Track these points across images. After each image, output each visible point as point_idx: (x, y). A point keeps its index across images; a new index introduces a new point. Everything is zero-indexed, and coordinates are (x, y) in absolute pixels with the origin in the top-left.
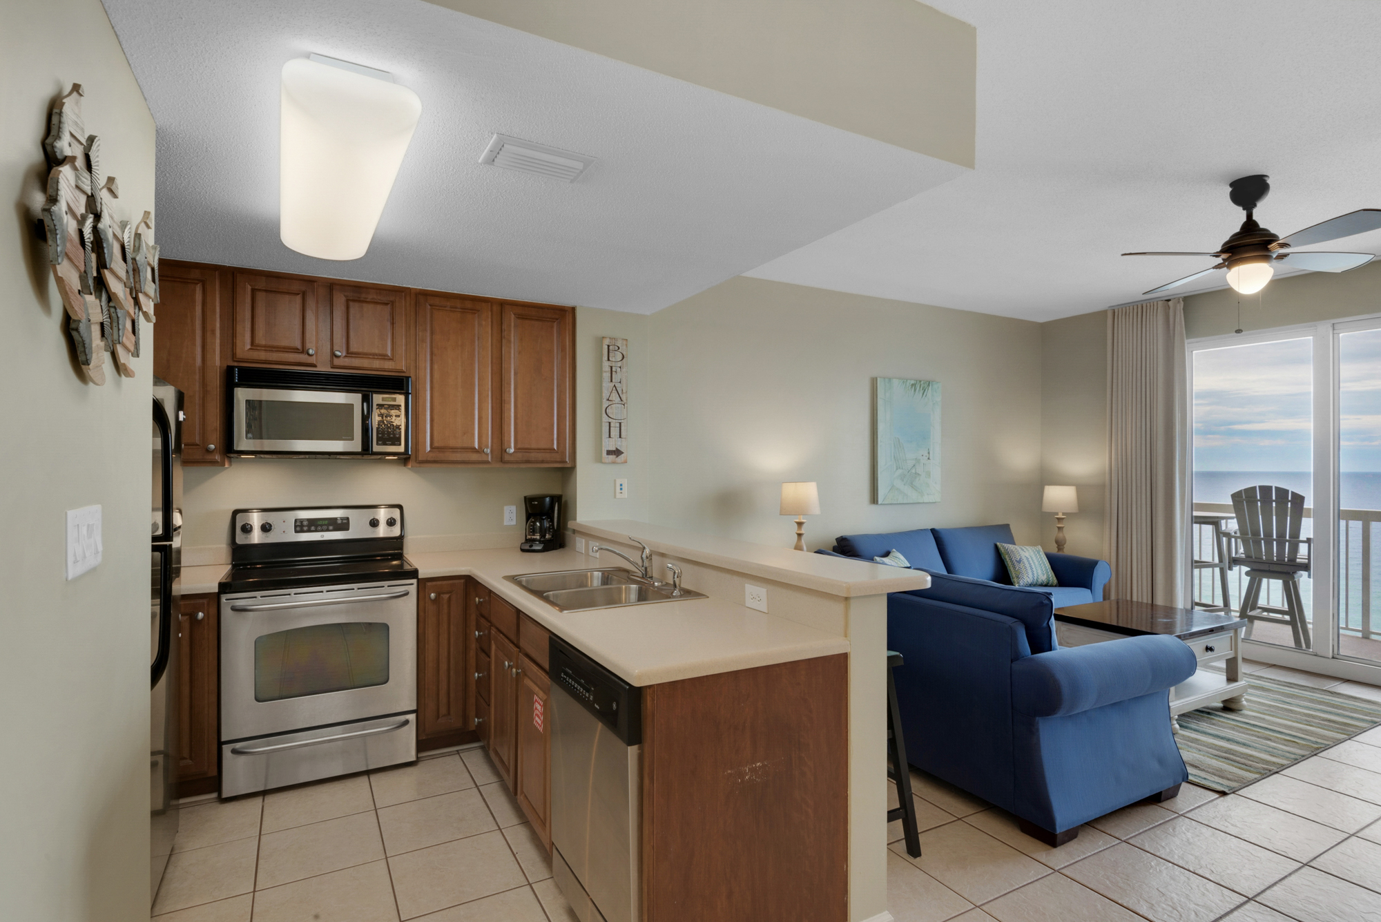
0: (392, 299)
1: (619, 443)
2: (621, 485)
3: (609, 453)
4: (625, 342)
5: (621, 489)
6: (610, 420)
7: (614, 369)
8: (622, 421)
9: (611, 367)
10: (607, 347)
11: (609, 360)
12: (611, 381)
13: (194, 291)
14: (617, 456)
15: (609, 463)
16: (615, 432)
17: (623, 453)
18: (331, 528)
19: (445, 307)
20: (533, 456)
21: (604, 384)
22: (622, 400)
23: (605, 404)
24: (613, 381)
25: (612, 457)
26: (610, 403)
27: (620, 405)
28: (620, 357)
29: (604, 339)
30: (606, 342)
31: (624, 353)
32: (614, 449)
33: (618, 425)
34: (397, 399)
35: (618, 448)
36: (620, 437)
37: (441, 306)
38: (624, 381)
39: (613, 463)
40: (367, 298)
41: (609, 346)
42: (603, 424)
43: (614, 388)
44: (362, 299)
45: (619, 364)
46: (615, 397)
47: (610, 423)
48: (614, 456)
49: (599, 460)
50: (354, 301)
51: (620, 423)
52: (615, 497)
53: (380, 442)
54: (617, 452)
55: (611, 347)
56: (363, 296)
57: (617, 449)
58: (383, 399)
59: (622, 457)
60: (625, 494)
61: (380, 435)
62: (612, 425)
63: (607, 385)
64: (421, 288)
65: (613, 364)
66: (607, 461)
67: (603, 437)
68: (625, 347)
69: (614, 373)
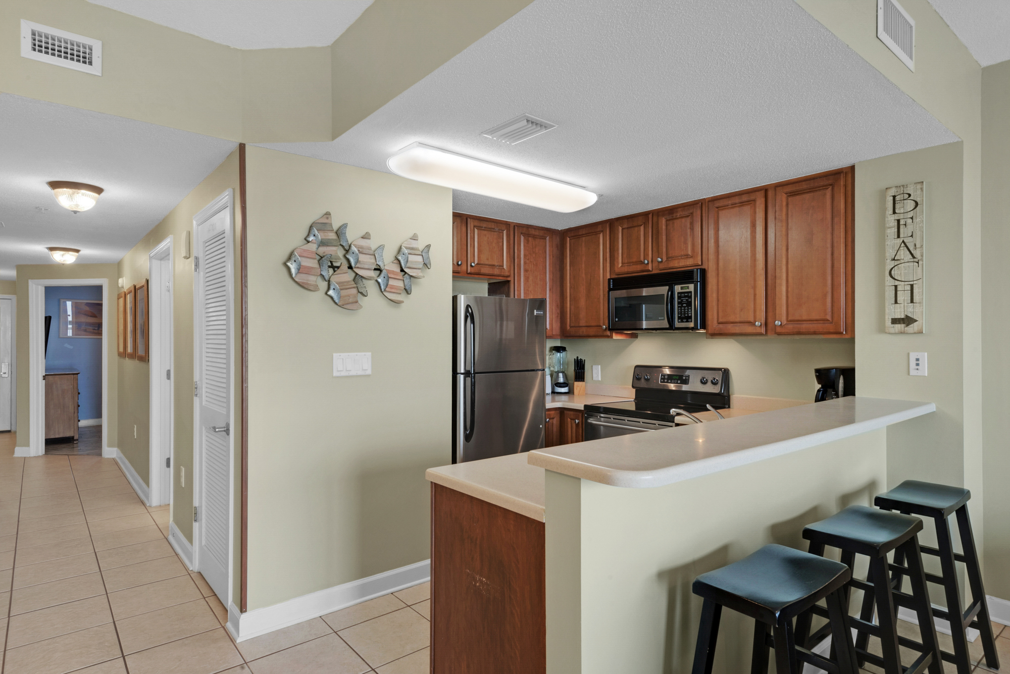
0: (691, 211)
1: (911, 309)
2: (918, 360)
3: (895, 321)
4: (919, 186)
5: (918, 365)
6: (897, 283)
7: (902, 222)
8: (915, 282)
9: (898, 221)
10: (892, 198)
11: (894, 212)
12: (899, 236)
13: (599, 238)
14: (907, 325)
15: (895, 333)
16: (904, 296)
17: (916, 321)
18: (679, 382)
19: (728, 206)
20: (804, 327)
21: (888, 243)
22: (914, 257)
23: (890, 264)
24: (901, 235)
25: (899, 327)
26: (896, 263)
27: (912, 264)
28: (910, 205)
29: (888, 190)
30: (892, 192)
31: (918, 200)
32: (903, 317)
33: (909, 288)
34: (690, 287)
35: (910, 315)
36: (912, 301)
37: (725, 206)
38: (917, 234)
39: (901, 333)
40: (677, 216)
41: (894, 197)
42: (887, 288)
43: (903, 245)
44: (674, 217)
45: (910, 215)
46: (904, 255)
47: (896, 287)
48: (903, 325)
49: (882, 330)
50: (670, 220)
51: (912, 286)
52: (909, 374)
53: (680, 320)
54: (908, 321)
55: (897, 198)
56: (674, 215)
57: (907, 316)
58: (682, 288)
59: (914, 327)
60: (924, 370)
61: (679, 315)
62: (899, 288)
63: (892, 242)
64: (712, 196)
65: (901, 216)
66: (892, 331)
67: (887, 304)
68: (919, 192)
69: (902, 227)
